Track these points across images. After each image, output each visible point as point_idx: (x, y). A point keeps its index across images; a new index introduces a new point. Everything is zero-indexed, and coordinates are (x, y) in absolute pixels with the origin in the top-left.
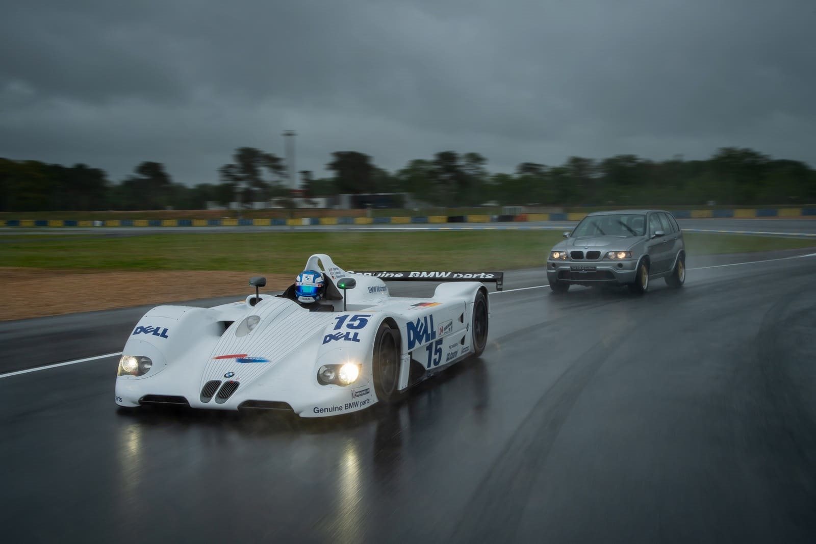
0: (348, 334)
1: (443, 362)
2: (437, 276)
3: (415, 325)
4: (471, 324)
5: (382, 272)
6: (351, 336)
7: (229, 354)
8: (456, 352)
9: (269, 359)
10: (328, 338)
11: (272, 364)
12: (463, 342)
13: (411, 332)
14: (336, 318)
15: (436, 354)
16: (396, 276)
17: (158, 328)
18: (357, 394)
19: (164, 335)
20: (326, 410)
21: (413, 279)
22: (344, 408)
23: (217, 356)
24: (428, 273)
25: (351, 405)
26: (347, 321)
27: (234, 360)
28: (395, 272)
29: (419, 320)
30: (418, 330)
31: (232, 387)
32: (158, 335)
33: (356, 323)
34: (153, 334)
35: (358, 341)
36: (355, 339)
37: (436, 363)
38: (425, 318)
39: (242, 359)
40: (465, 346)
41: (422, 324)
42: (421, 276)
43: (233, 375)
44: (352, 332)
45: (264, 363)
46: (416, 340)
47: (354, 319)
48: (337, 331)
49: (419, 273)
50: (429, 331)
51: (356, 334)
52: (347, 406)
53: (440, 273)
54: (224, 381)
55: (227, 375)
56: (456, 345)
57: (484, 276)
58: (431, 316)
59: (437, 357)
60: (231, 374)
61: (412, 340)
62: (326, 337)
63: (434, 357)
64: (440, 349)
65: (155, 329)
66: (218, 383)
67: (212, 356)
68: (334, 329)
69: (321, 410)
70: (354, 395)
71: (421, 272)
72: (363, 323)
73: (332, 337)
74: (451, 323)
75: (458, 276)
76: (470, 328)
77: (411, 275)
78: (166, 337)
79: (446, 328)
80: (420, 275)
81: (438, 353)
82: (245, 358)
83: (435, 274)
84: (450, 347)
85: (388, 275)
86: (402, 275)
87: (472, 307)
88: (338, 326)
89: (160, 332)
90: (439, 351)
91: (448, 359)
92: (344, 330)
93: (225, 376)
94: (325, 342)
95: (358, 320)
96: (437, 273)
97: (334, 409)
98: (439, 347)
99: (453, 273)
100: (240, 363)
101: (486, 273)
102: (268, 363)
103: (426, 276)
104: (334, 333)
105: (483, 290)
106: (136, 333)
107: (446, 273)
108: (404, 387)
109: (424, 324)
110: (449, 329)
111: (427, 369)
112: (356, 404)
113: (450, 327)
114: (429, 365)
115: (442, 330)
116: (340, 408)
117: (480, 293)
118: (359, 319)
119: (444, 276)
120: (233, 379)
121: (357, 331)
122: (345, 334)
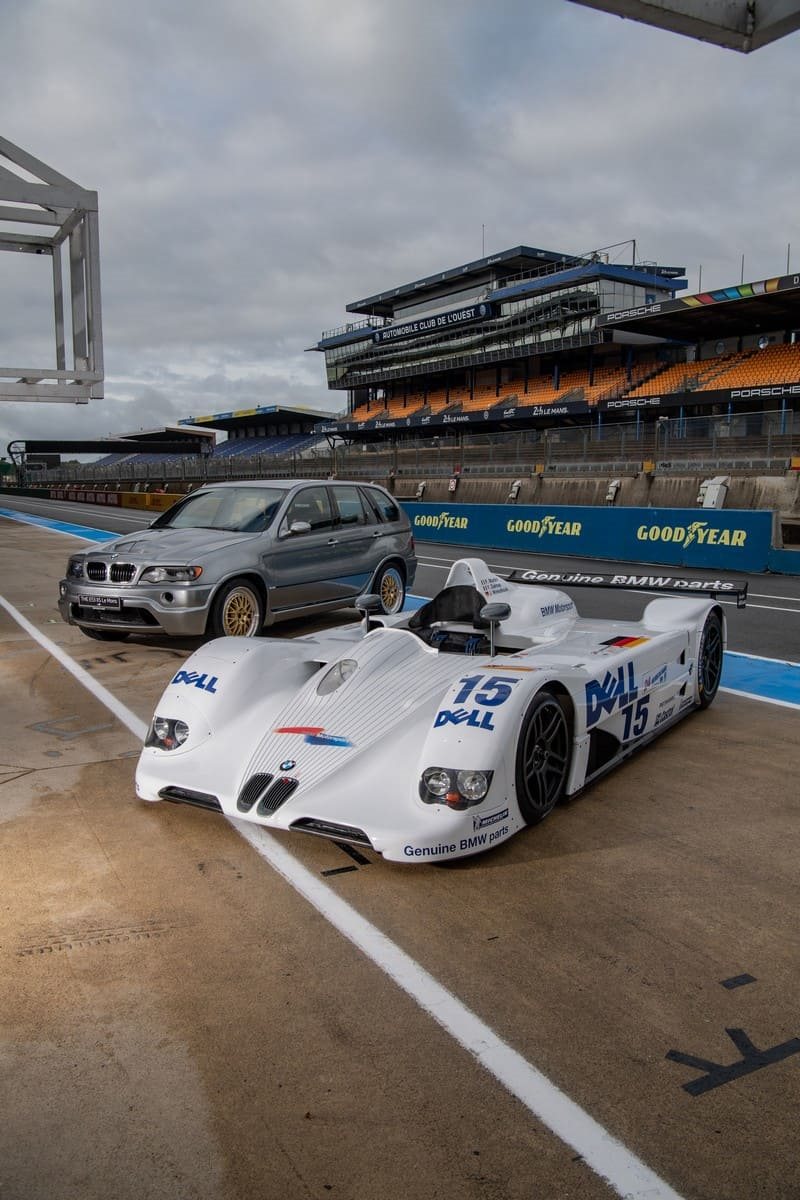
0: (476, 713)
1: (650, 726)
2: (651, 583)
3: (601, 684)
4: (696, 664)
5: (574, 574)
6: (480, 718)
7: (298, 726)
8: (671, 710)
9: (353, 741)
10: (443, 718)
11: (355, 750)
12: (682, 691)
13: (594, 697)
14: (463, 681)
15: (638, 717)
16: (594, 580)
17: (205, 676)
18: (484, 822)
19: (210, 688)
20: (426, 851)
21: (618, 587)
22: (458, 846)
23: (281, 727)
24: (639, 577)
25: (472, 843)
26: (477, 689)
27: (302, 736)
28: (593, 575)
29: (609, 675)
30: (607, 691)
31: (286, 788)
32: (202, 686)
33: (491, 694)
34: (196, 685)
35: (491, 728)
36: (486, 724)
37: (637, 731)
38: (621, 670)
39: (315, 738)
40: (685, 697)
41: (614, 680)
42: (628, 583)
43: (293, 766)
44: (483, 710)
45: (343, 748)
46: (603, 709)
47: (489, 686)
48: (459, 706)
49: (625, 578)
50: (627, 690)
51: (489, 716)
52: (464, 844)
53: (656, 578)
54: (278, 775)
55: (284, 766)
56: (672, 698)
57: (719, 586)
58: (631, 665)
59: (640, 722)
60: (290, 764)
61: (594, 709)
62: (441, 714)
63: (634, 723)
64: (646, 710)
65: (201, 676)
66: (268, 778)
67: (274, 727)
68: (456, 702)
69: (417, 852)
70: (477, 824)
71: (629, 577)
72: (504, 693)
73: (449, 716)
74: (665, 669)
75: (681, 584)
76: (695, 670)
77: (615, 580)
78: (213, 691)
79: (656, 677)
80: (627, 581)
81: (642, 717)
82: (318, 735)
83: (648, 581)
84: (661, 705)
85: (582, 578)
86: (601, 579)
87: (699, 638)
88: (461, 698)
89: (206, 682)
90: (645, 713)
91: (657, 723)
92: (470, 704)
93: (281, 768)
94: (438, 724)
95: (496, 687)
96: (652, 579)
97: (440, 850)
98: (643, 707)
99: (675, 579)
100: (309, 745)
101: (723, 582)
102: (350, 748)
103: (635, 583)
104: (453, 708)
105: (717, 610)
106: (176, 681)
107: (665, 578)
108: (577, 789)
109: (617, 679)
110: (661, 679)
111: (622, 741)
112: (483, 839)
113: (663, 675)
114: (626, 736)
115: (648, 683)
116: (452, 848)
117: (713, 614)
118: (498, 687)
119: (661, 584)
120: (290, 774)
121: (490, 709)
122: (470, 713)
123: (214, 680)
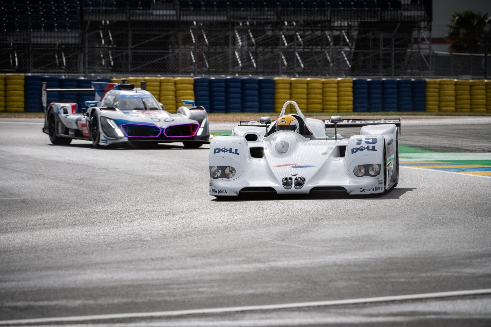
0: (368, 147)
6: (371, 148)
10: (355, 150)
11: (316, 167)
17: (231, 149)
18: (380, 182)
19: (236, 152)
23: (276, 165)
31: (301, 180)
32: (233, 153)
34: (230, 152)
35: (376, 150)
36: (374, 149)
39: (295, 166)
43: (296, 174)
47: (367, 138)
48: (359, 146)
51: (374, 147)
54: (293, 177)
65: (229, 149)
66: (291, 179)
67: (271, 166)
70: (378, 182)
72: (375, 140)
73: (357, 149)
78: (239, 154)
82: (297, 165)
88: (359, 143)
89: (233, 151)
92: (364, 145)
93: (292, 175)
94: (353, 152)
120: (299, 176)
121: (373, 145)
122: (366, 147)
123: (236, 150)
